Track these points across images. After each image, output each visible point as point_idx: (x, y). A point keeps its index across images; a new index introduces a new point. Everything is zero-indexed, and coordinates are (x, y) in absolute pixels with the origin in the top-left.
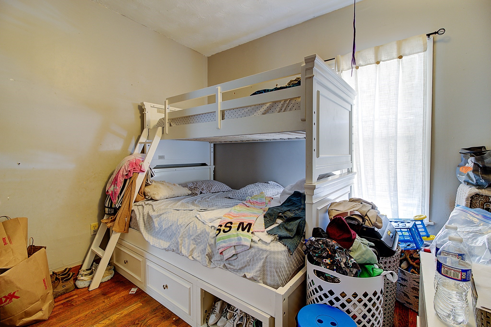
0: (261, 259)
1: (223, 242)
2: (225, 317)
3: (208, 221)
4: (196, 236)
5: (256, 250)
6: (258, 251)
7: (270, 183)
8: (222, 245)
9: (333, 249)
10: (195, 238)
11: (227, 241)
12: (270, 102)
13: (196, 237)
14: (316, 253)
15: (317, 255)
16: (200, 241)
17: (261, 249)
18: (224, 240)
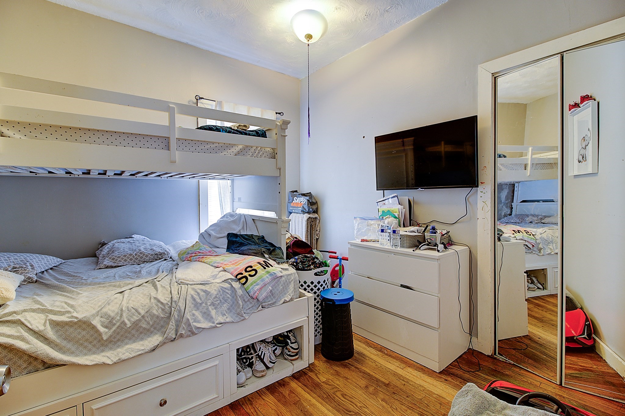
0: (290, 282)
1: (256, 286)
2: (247, 368)
3: (211, 279)
4: (214, 298)
5: (285, 277)
6: (287, 276)
7: (134, 237)
8: (256, 289)
9: (313, 258)
10: (213, 302)
11: (259, 282)
12: (243, 145)
13: (214, 300)
14: (305, 265)
15: (307, 266)
16: (219, 302)
17: (289, 275)
18: (256, 283)
